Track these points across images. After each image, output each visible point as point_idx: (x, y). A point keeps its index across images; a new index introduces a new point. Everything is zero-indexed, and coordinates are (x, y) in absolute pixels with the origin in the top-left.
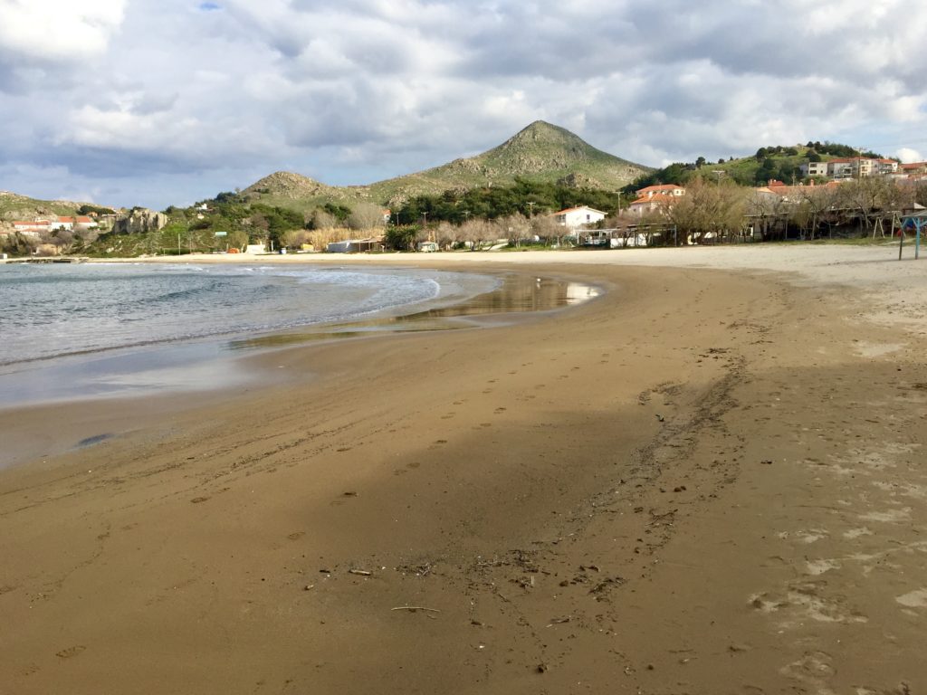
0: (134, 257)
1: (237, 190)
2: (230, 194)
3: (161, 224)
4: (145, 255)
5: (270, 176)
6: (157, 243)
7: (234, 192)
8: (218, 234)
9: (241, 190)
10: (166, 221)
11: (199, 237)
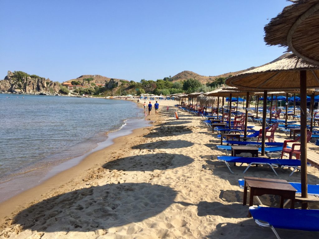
0: (106, 97)
1: (170, 76)
2: (168, 78)
5: (182, 72)
7: (169, 77)
9: (172, 77)
10: (120, 84)
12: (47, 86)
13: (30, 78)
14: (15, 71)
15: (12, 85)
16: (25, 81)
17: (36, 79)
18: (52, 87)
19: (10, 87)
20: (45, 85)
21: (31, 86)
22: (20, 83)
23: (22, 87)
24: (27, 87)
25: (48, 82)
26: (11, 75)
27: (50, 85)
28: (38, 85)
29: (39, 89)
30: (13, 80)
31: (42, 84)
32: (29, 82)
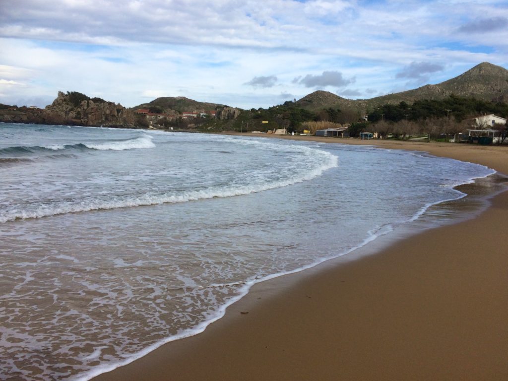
3: (236, 115)
5: (314, 93)
8: (263, 122)
9: (297, 100)
10: (239, 114)
11: (253, 123)
12: (118, 115)
13: (92, 102)
14: (68, 92)
15: (67, 114)
16: (86, 108)
17: (102, 104)
18: (125, 116)
19: (64, 116)
20: (116, 114)
21: (95, 114)
22: (79, 109)
23: (82, 116)
24: (90, 116)
25: (119, 109)
26: (63, 98)
27: (122, 113)
28: (105, 113)
29: (106, 119)
30: (67, 106)
31: (111, 112)
32: (92, 108)
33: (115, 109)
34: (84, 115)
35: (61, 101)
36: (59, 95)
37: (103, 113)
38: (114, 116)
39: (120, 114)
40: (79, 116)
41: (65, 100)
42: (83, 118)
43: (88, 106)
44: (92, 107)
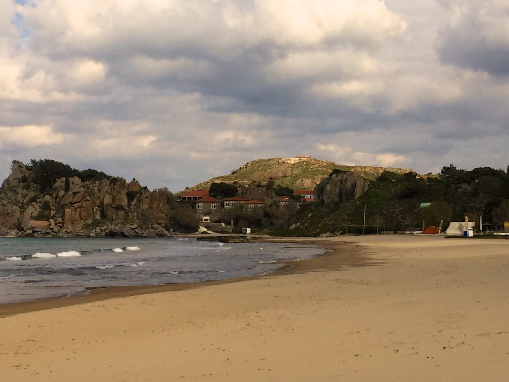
0: (315, 236)
3: (359, 192)
4: (328, 234)
6: (346, 217)
8: (423, 205)
10: (366, 189)
11: (398, 210)
12: (129, 204)
13: (76, 179)
14: (33, 162)
15: (23, 208)
16: (62, 193)
17: (97, 182)
18: (145, 207)
19: (18, 214)
20: (125, 202)
21: (81, 207)
22: (47, 198)
23: (53, 213)
24: (68, 211)
25: (135, 192)
26: (20, 175)
27: (139, 202)
28: (102, 203)
29: (104, 216)
30: (25, 191)
31: (114, 200)
32: (74, 194)
33: (124, 192)
34: (57, 211)
35: (16, 182)
36: (14, 170)
37: (98, 203)
38: (120, 208)
39: (133, 203)
40: (47, 212)
41: (24, 179)
42: (52, 218)
43: (67, 188)
44: (74, 191)
